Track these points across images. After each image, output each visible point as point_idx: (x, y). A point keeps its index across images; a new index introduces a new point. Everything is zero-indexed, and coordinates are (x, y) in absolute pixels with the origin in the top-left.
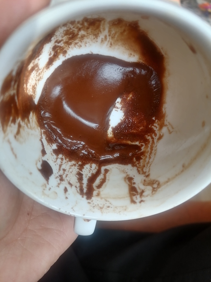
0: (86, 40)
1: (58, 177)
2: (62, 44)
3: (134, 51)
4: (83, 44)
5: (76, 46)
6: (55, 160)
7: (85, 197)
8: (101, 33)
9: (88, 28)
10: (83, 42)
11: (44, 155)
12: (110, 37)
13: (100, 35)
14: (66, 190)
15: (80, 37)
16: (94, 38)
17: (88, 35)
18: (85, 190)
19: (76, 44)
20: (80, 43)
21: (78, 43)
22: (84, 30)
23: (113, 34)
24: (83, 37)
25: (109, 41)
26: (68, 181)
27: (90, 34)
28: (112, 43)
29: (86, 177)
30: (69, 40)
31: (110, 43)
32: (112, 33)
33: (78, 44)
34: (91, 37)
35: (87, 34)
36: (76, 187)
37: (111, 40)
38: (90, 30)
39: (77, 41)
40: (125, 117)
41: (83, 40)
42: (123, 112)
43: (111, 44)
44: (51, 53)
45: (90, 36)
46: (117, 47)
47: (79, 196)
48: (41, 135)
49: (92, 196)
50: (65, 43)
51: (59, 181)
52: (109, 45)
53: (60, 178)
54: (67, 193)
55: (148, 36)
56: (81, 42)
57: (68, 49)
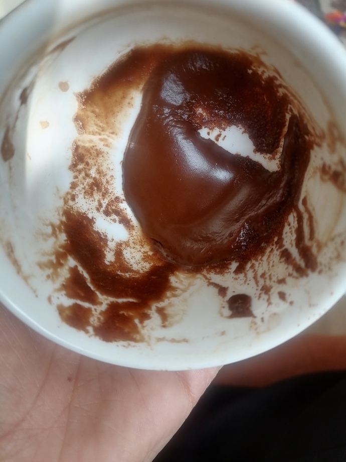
0: (104, 169)
1: (260, 294)
2: (105, 203)
3: (124, 97)
4: (110, 173)
5: (111, 182)
6: (245, 279)
7: (309, 272)
8: (96, 146)
9: (87, 164)
10: (107, 173)
11: (226, 293)
12: (102, 133)
13: (98, 148)
14: (282, 296)
15: (98, 175)
16: (103, 156)
17: (97, 164)
18: (302, 264)
19: (107, 182)
20: (108, 177)
21: (107, 179)
22: (89, 170)
23: (99, 130)
24: (99, 172)
25: (109, 136)
26: (276, 280)
27: (97, 161)
28: (111, 131)
29: (292, 245)
30: (100, 192)
31: (111, 135)
32: (97, 130)
33: (109, 179)
34: (101, 161)
35: (95, 165)
36: (290, 275)
37: (107, 133)
38: (91, 162)
39: (104, 181)
40: (240, 125)
41: (103, 172)
42: (230, 127)
43: (113, 133)
44: (112, 219)
45: (99, 161)
46: (117, 125)
47: (303, 281)
48: (206, 278)
49: (316, 258)
50: (105, 197)
51: (266, 297)
52: (113, 136)
53: (264, 292)
54: (287, 297)
55: (101, 75)
56: (106, 175)
57: (114, 194)
